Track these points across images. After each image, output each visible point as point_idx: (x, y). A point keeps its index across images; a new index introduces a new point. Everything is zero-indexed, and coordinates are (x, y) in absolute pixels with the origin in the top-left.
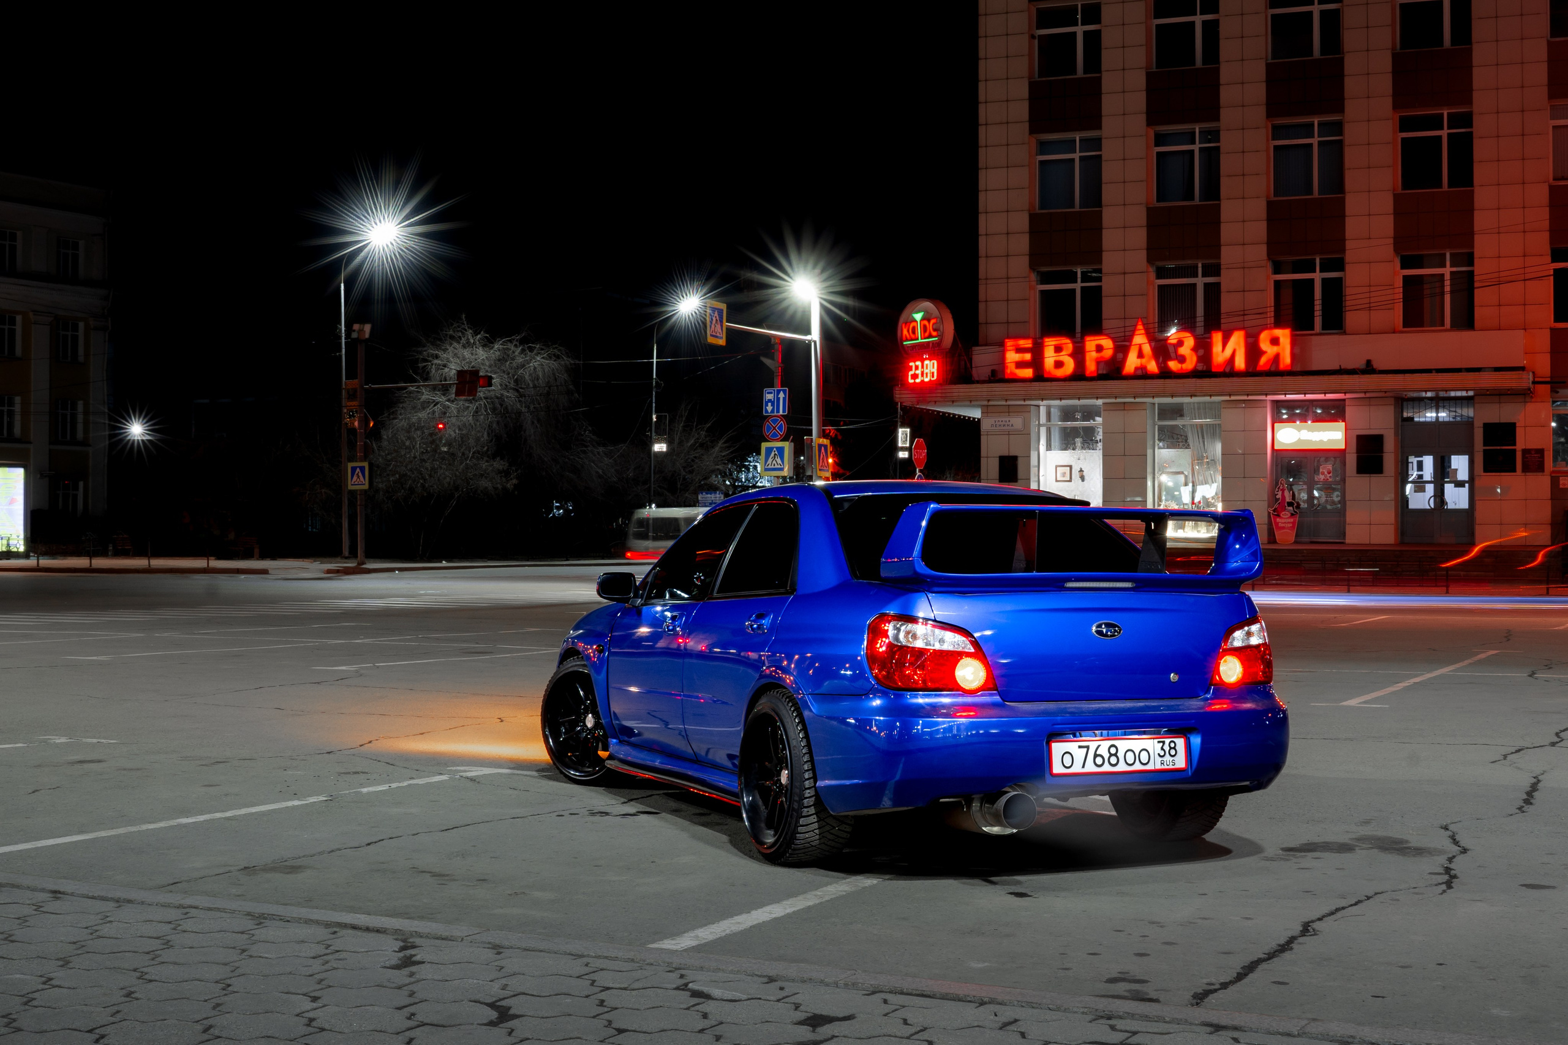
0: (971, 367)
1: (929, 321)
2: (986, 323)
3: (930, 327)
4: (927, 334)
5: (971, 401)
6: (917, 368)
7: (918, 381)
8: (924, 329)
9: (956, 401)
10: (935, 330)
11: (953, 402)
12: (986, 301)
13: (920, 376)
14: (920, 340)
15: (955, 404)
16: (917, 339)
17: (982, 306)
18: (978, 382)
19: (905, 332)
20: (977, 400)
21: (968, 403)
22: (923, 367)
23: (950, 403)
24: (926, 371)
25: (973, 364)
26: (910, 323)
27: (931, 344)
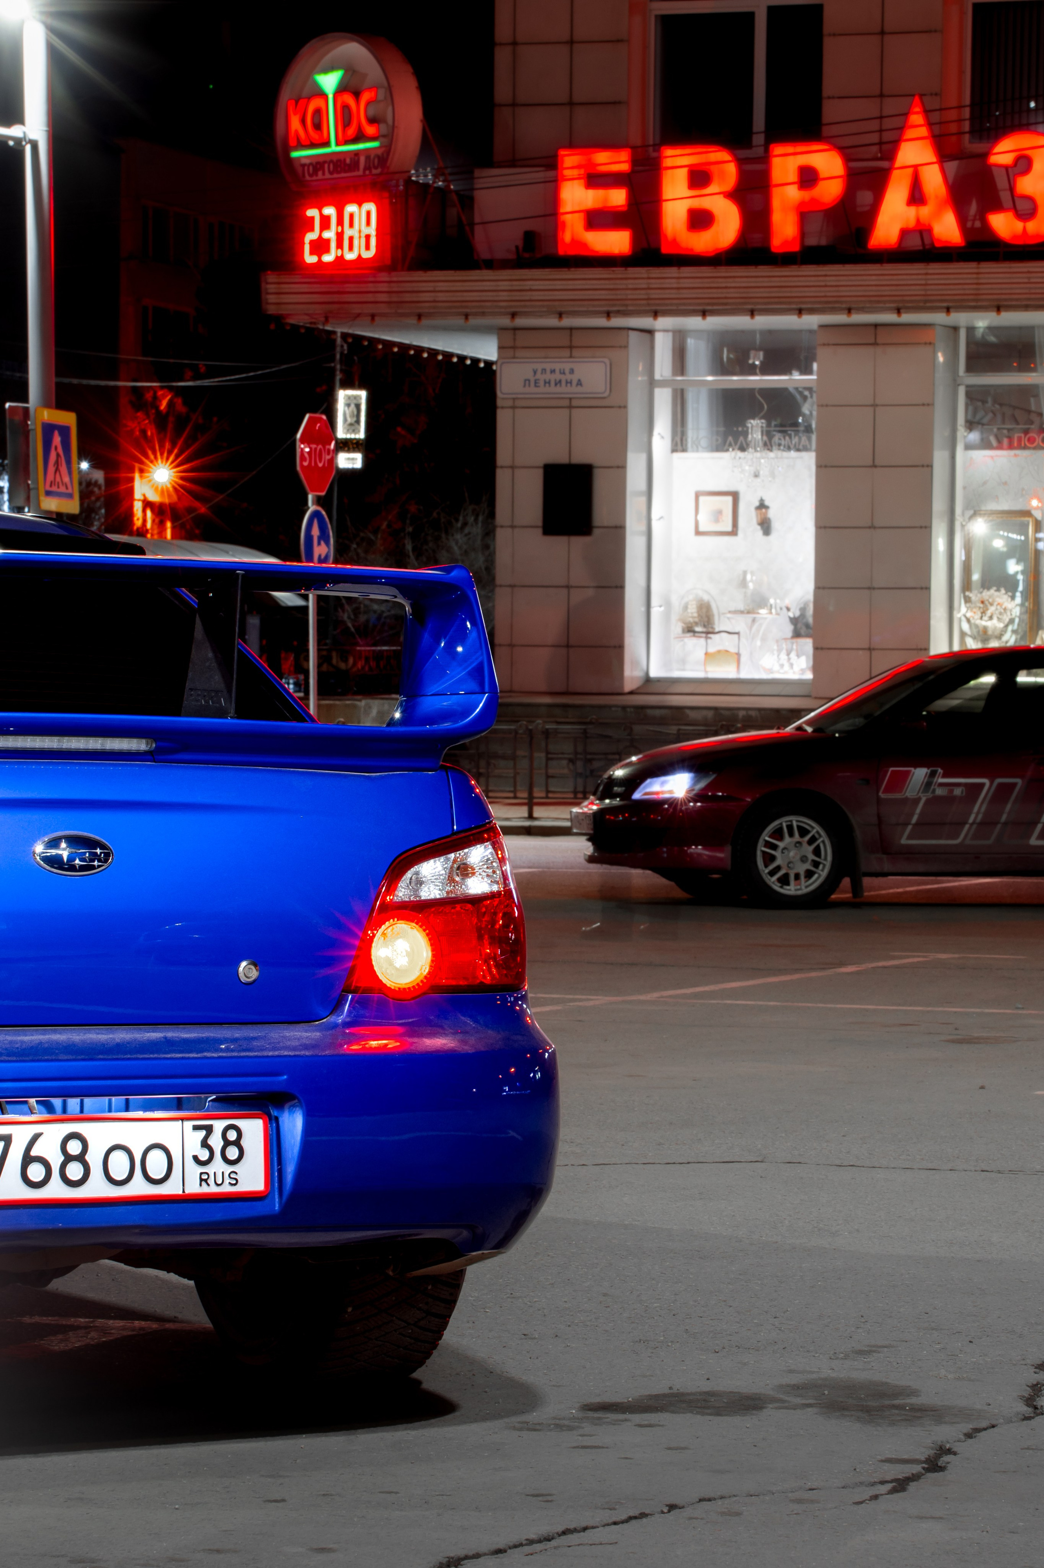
0: (472, 225)
1: (357, 95)
2: (514, 105)
3: (361, 110)
4: (351, 132)
5: (467, 316)
6: (325, 223)
7: (328, 258)
8: (345, 116)
9: (430, 315)
10: (372, 121)
11: (420, 317)
12: (514, 44)
13: (333, 245)
14: (334, 148)
15: (425, 322)
16: (327, 144)
17: (502, 58)
18: (490, 264)
19: (295, 123)
20: (483, 314)
21: (460, 321)
22: (340, 222)
23: (413, 321)
24: (348, 232)
25: (477, 219)
26: (309, 99)
27: (362, 159)
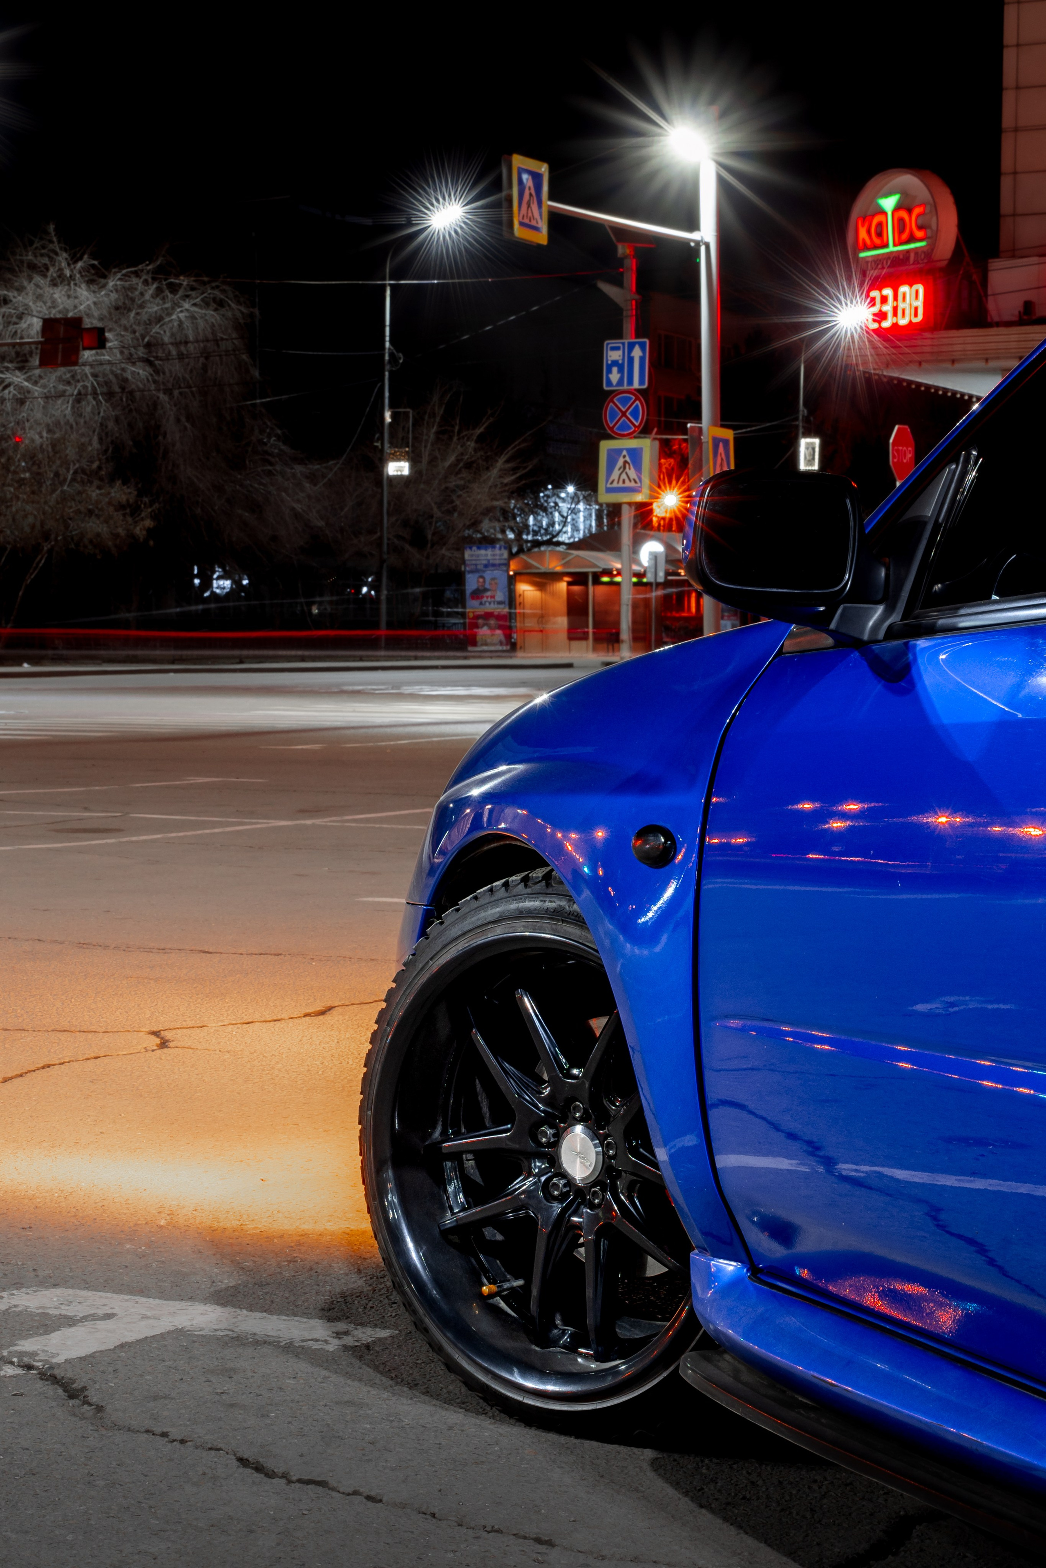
0: (986, 295)
1: (910, 211)
2: (1014, 215)
3: (912, 222)
4: (904, 236)
5: (987, 360)
6: (884, 300)
7: (886, 324)
8: (900, 225)
9: (960, 360)
10: (920, 228)
11: (953, 362)
12: (1015, 173)
13: (890, 315)
14: (891, 248)
15: (957, 366)
16: (886, 245)
17: (1006, 183)
18: (998, 324)
19: (863, 234)
20: (998, 358)
21: (981, 364)
22: (896, 298)
23: (948, 365)
24: (901, 305)
25: (990, 292)
26: (873, 216)
27: (912, 256)
